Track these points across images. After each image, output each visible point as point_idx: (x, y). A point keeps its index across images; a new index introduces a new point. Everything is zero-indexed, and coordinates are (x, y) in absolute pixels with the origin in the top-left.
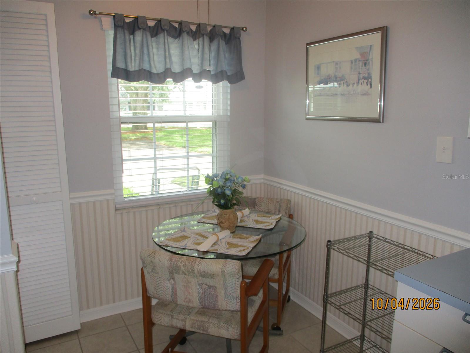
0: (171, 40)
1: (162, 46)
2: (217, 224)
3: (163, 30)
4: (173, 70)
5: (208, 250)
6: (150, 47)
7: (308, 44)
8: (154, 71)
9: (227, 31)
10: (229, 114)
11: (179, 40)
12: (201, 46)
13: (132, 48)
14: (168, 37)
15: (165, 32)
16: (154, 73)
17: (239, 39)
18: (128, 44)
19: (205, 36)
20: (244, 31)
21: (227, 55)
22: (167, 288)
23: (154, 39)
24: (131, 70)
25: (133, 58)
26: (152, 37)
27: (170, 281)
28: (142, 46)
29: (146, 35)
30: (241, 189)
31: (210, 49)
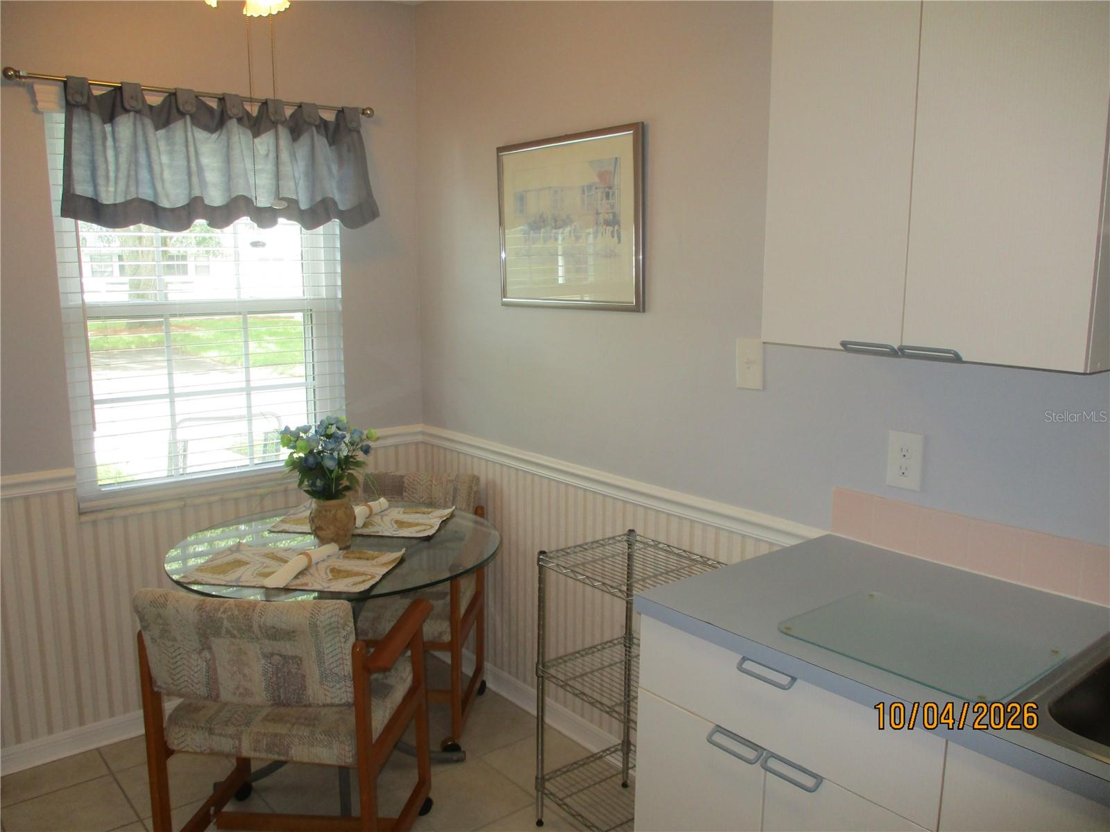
0: (201, 134)
1: (180, 147)
2: (310, 531)
3: (182, 114)
4: (207, 202)
5: (287, 585)
6: (154, 152)
7: (500, 150)
8: (165, 204)
9: (329, 116)
10: (340, 296)
11: (219, 137)
12: (272, 148)
13: (110, 153)
14: (194, 128)
15: (188, 117)
16: (164, 209)
17: (359, 132)
18: (99, 148)
19: (280, 128)
20: (370, 116)
21: (335, 168)
22: (196, 670)
23: (161, 132)
24: (105, 202)
25: (112, 174)
26: (157, 128)
27: (203, 655)
28: (135, 148)
29: (143, 124)
30: (360, 456)
31: (293, 155)
